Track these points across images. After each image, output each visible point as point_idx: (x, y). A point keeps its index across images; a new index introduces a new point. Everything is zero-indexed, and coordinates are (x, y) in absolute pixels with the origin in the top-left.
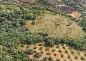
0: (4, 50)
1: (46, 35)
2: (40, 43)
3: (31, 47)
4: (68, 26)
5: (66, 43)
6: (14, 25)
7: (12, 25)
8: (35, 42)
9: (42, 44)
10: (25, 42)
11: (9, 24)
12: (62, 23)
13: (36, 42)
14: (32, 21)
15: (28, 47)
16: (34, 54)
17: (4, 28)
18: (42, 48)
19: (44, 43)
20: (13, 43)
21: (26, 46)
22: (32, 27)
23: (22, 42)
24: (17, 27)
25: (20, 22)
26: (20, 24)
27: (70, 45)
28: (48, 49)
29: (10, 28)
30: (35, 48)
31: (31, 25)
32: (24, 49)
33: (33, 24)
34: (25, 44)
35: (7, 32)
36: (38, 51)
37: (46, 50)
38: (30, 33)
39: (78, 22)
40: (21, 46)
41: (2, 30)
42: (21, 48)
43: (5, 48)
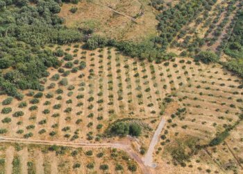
0: (28, 48)
1: (90, 32)
2: (77, 44)
3: (63, 48)
4: (135, 18)
5: (116, 46)
6: (41, 13)
7: (37, 13)
8: (69, 42)
9: (80, 45)
10: (55, 40)
11: (33, 11)
12: (128, 10)
13: (71, 42)
14: (72, 5)
15: (59, 47)
16: (64, 56)
17: (26, 18)
18: (77, 50)
19: (84, 43)
20: (39, 41)
21: (56, 46)
22: (71, 16)
23: (51, 41)
24: (44, 17)
25: (50, 8)
26: (51, 11)
27: (120, 50)
28: (85, 53)
29: (35, 17)
30: (68, 50)
31: (70, 13)
32: (53, 50)
33: (73, 11)
34: (55, 43)
35: (30, 24)
36: (71, 53)
37: (82, 53)
38: (65, 28)
39: (161, 11)
40: (50, 46)
41: (23, 21)
42: (49, 48)
43: (29, 46)
